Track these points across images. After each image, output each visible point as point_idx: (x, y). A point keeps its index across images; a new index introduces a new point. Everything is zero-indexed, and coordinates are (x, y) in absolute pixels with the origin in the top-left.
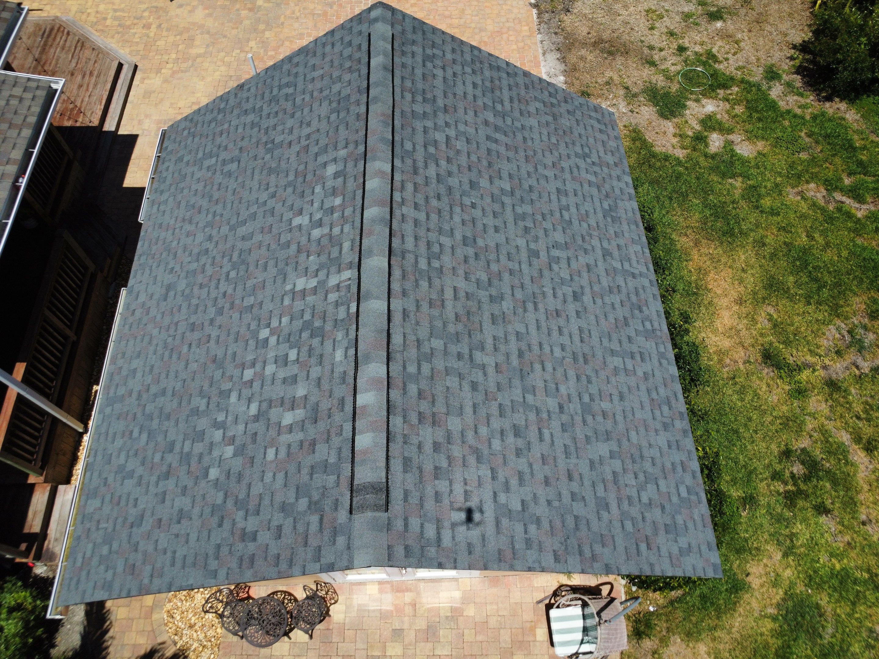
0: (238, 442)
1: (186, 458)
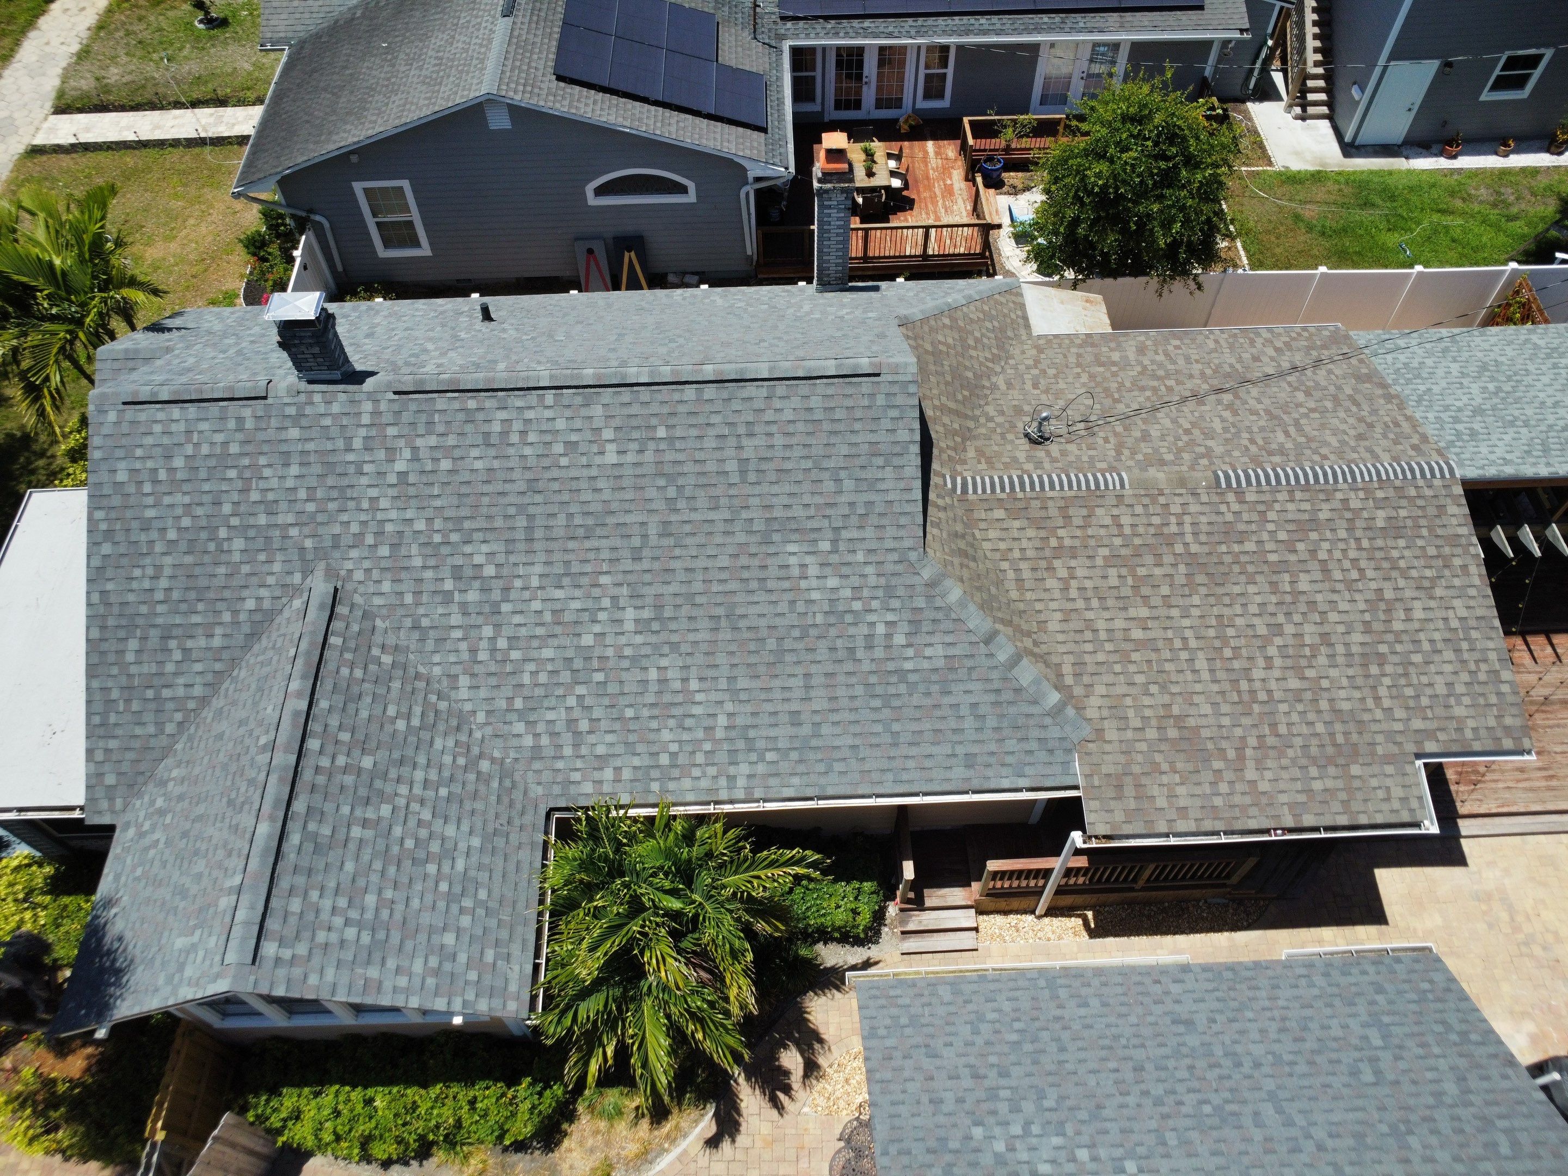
0: (1009, 1156)
1: (992, 1093)
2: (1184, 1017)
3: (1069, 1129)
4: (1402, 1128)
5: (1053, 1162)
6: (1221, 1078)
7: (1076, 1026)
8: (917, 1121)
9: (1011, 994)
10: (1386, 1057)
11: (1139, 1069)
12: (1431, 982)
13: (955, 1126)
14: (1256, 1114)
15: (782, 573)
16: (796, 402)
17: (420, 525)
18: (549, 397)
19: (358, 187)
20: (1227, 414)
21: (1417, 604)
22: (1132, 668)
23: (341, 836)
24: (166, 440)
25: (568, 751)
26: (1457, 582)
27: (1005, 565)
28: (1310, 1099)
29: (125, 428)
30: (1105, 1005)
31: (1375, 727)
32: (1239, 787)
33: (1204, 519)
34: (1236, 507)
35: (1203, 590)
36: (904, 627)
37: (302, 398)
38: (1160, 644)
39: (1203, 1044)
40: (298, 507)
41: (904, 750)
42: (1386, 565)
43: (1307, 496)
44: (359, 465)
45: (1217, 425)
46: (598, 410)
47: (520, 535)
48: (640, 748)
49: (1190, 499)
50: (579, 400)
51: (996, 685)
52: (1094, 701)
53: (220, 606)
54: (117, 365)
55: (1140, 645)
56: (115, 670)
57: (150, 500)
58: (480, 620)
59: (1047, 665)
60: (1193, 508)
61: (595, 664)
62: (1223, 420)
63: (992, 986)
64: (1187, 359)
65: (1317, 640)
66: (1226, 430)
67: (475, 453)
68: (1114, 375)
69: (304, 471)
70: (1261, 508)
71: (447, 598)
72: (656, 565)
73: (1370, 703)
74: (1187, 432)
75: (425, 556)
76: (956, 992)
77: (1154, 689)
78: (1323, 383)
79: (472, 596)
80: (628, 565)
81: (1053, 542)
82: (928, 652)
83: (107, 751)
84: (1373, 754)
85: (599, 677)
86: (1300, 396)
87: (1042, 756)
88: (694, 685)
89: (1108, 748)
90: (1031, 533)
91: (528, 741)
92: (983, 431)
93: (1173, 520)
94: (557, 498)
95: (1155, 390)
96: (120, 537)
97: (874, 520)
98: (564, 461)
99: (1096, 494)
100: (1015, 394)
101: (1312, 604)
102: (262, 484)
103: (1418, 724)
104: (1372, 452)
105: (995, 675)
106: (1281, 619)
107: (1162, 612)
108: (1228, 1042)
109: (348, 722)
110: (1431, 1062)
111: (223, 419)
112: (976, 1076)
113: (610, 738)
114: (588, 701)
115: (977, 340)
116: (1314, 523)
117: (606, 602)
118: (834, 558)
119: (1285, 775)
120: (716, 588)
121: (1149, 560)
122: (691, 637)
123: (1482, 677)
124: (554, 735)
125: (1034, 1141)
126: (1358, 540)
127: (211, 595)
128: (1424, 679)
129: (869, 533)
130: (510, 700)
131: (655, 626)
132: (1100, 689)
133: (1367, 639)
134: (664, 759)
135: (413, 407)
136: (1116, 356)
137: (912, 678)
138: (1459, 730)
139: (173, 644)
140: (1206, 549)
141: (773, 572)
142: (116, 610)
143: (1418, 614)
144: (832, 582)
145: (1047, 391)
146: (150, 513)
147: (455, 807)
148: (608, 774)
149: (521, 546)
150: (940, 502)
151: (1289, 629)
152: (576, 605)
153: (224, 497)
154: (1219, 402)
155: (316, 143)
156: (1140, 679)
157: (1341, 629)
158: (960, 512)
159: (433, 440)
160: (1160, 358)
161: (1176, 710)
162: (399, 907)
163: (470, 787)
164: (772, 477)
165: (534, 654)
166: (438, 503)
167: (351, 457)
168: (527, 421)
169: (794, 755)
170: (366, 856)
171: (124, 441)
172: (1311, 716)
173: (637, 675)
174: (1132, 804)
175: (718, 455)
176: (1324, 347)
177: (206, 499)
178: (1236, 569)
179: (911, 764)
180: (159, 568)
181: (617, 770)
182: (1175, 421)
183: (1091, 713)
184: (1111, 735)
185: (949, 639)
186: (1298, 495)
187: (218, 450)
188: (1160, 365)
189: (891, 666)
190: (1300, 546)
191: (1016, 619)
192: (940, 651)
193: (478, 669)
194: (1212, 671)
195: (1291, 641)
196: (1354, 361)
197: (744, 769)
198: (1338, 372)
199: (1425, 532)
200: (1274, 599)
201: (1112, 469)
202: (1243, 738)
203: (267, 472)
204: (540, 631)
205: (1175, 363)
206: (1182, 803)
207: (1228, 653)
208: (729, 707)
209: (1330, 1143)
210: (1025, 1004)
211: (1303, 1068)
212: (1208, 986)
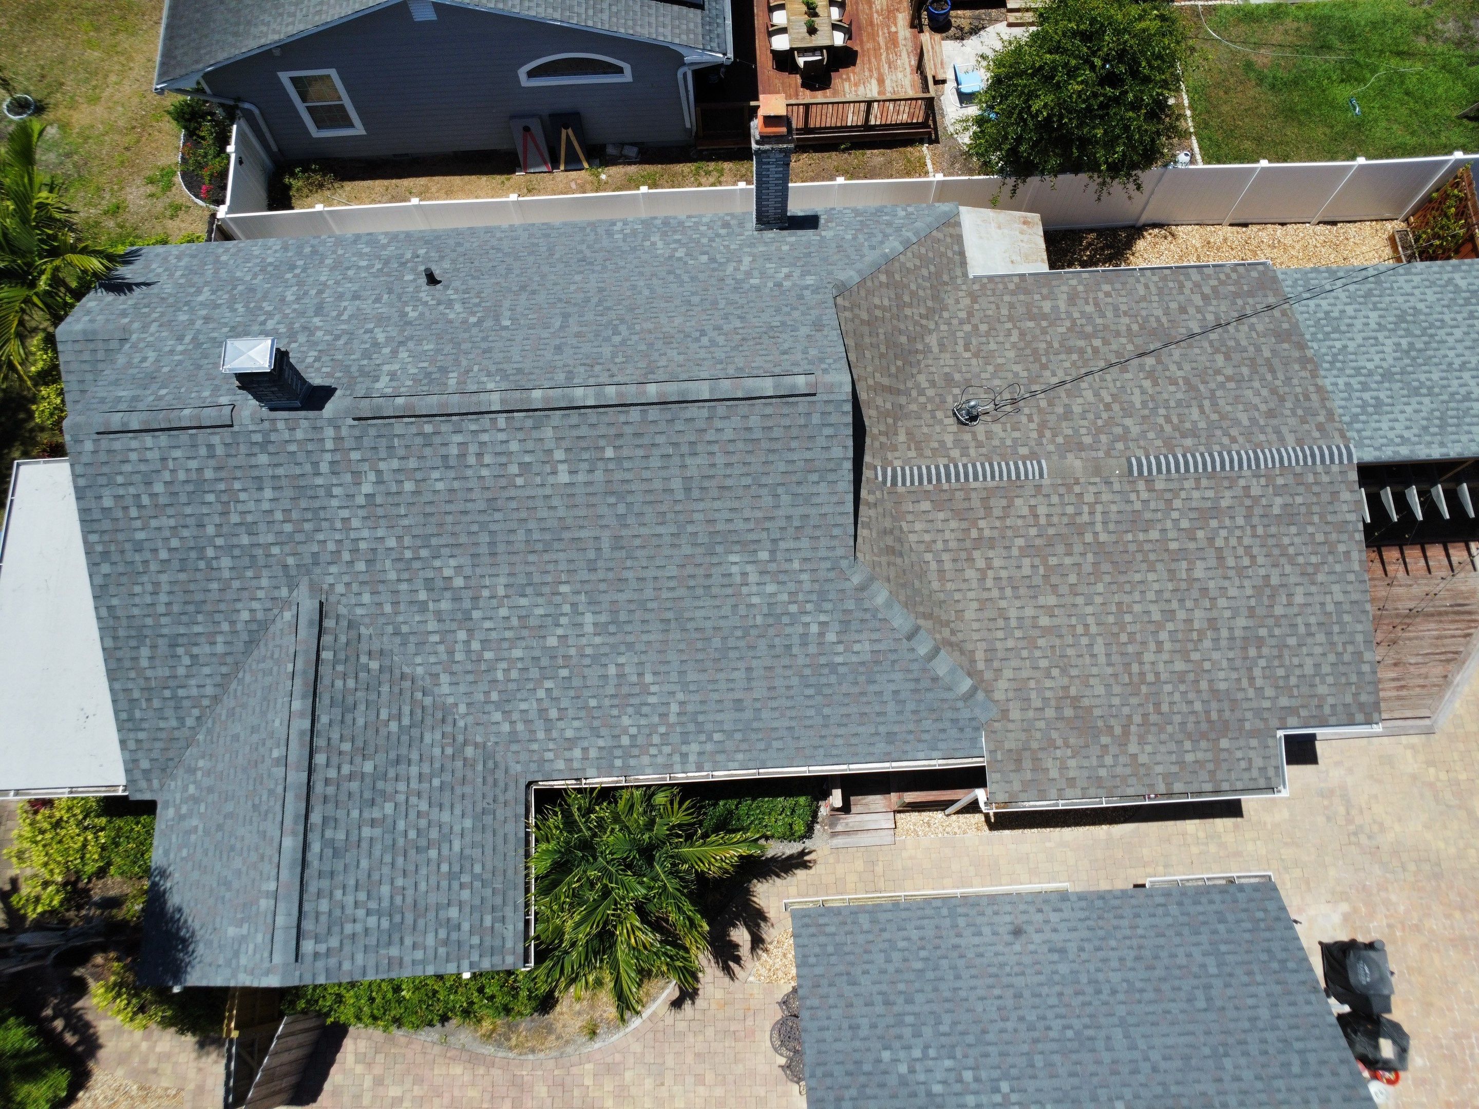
0: (910, 1077)
1: (899, 1019)
2: (1059, 945)
3: (959, 1053)
4: (1221, 1050)
5: (944, 1082)
6: (1084, 1004)
7: (970, 955)
8: (839, 1046)
9: (919, 923)
10: (1218, 983)
11: (1018, 996)
12: (1265, 911)
13: (868, 1050)
14: (1108, 1038)
15: (726, 581)
16: (736, 421)
17: (392, 543)
18: (501, 420)
19: (285, 77)
20: (1147, 384)
21: (1300, 590)
22: (1038, 653)
23: (354, 838)
24: (143, 467)
25: (541, 735)
26: (1338, 568)
27: (928, 557)
28: (1153, 1024)
29: (103, 457)
30: (995, 933)
31: (1245, 705)
32: (1122, 759)
33: (1114, 508)
34: (1145, 495)
35: (1107, 579)
36: (836, 627)
37: (266, 425)
38: (1064, 631)
39: (1072, 972)
40: (277, 528)
41: (835, 730)
42: (1276, 551)
43: (1212, 483)
44: (328, 489)
45: (1137, 399)
46: (548, 433)
47: (484, 549)
48: (604, 731)
49: (1103, 488)
50: (529, 423)
51: (915, 675)
52: (1002, 684)
53: (218, 617)
54: (78, 347)
55: (1046, 631)
56: (132, 674)
57: (138, 524)
58: (454, 626)
59: (962, 652)
60: (1105, 497)
61: (560, 661)
62: (1143, 392)
63: (904, 915)
64: (1116, 309)
65: (1205, 625)
66: (1144, 404)
67: (436, 475)
68: (1044, 332)
69: (277, 494)
70: (1168, 496)
71: (423, 607)
72: (610, 575)
73: (1245, 683)
74: (1108, 407)
75: (399, 571)
76: (874, 921)
77: (1055, 672)
78: (1244, 343)
79: (445, 605)
80: (584, 575)
81: (974, 534)
82: (857, 647)
83: (138, 741)
84: (1241, 729)
85: (564, 673)
86: (1220, 359)
87: (954, 733)
88: (649, 678)
89: (1011, 726)
90: (953, 524)
91: (506, 727)
92: (914, 407)
93: (1086, 509)
94: (515, 515)
95: (1081, 351)
96: (115, 557)
97: (808, 531)
98: (519, 481)
99: (1017, 484)
100: (946, 359)
101: (1204, 591)
102: (240, 507)
103: (1284, 701)
104: (1278, 432)
105: (915, 666)
106: (1175, 605)
107: (1069, 600)
108: (1092, 970)
109: (347, 732)
110: (1253, 989)
111: (194, 446)
112: (887, 1003)
113: (576, 724)
114: (555, 694)
115: (913, 294)
116: (1215, 511)
117: (567, 608)
118: (773, 567)
119: (1163, 749)
120: (665, 594)
121: (1060, 549)
122: (645, 637)
123: (1347, 658)
124: (527, 722)
125: (930, 1063)
126: (1254, 527)
127: (208, 607)
128: (1296, 661)
129: (805, 543)
130: (487, 693)
131: (612, 628)
132: (1008, 673)
133: (1250, 623)
134: (625, 740)
135: (372, 432)
136: (1047, 306)
137: (842, 670)
138: (1319, 707)
139: (180, 651)
140: (1113, 538)
141: (716, 579)
142: (124, 622)
143: (1299, 599)
144: (771, 588)
145: (976, 355)
146: (140, 535)
147: (447, 794)
148: (577, 753)
149: (487, 559)
150: (871, 499)
151: (1181, 615)
152: (540, 611)
153: (206, 520)
154: (1141, 367)
155: (236, 34)
156: (1044, 663)
157: (1228, 614)
158: (889, 505)
159: (395, 464)
160: (1090, 309)
161: (1073, 691)
162: (410, 892)
163: (459, 774)
164: (715, 493)
165: (506, 654)
166: (406, 522)
167: (319, 481)
168: (482, 444)
169: (738, 736)
170: (377, 853)
171: (105, 469)
172: (1191, 696)
173: (599, 671)
174: (1029, 776)
175: (664, 473)
176: (1251, 294)
177: (191, 521)
178: (1139, 557)
179: (839, 741)
180: (157, 584)
181: (585, 750)
182: (1097, 394)
183: (999, 695)
184: (1015, 714)
185: (875, 636)
186: (1204, 482)
187: (194, 476)
188: (1090, 318)
189: (823, 660)
190: (1200, 534)
191: (936, 610)
192: (867, 646)
193: (456, 668)
194: (1108, 655)
195: (1181, 626)
196: (1276, 313)
197: (695, 747)
198: (1260, 328)
199: (1316, 519)
200: (1170, 586)
201: (1033, 456)
202: (1129, 717)
203: (243, 496)
204: (509, 634)
205: (1103, 316)
206: (1071, 774)
207: (1124, 638)
208: (680, 696)
209: (1163, 1065)
210: (930, 933)
211: (1150, 995)
212: (1082, 915)
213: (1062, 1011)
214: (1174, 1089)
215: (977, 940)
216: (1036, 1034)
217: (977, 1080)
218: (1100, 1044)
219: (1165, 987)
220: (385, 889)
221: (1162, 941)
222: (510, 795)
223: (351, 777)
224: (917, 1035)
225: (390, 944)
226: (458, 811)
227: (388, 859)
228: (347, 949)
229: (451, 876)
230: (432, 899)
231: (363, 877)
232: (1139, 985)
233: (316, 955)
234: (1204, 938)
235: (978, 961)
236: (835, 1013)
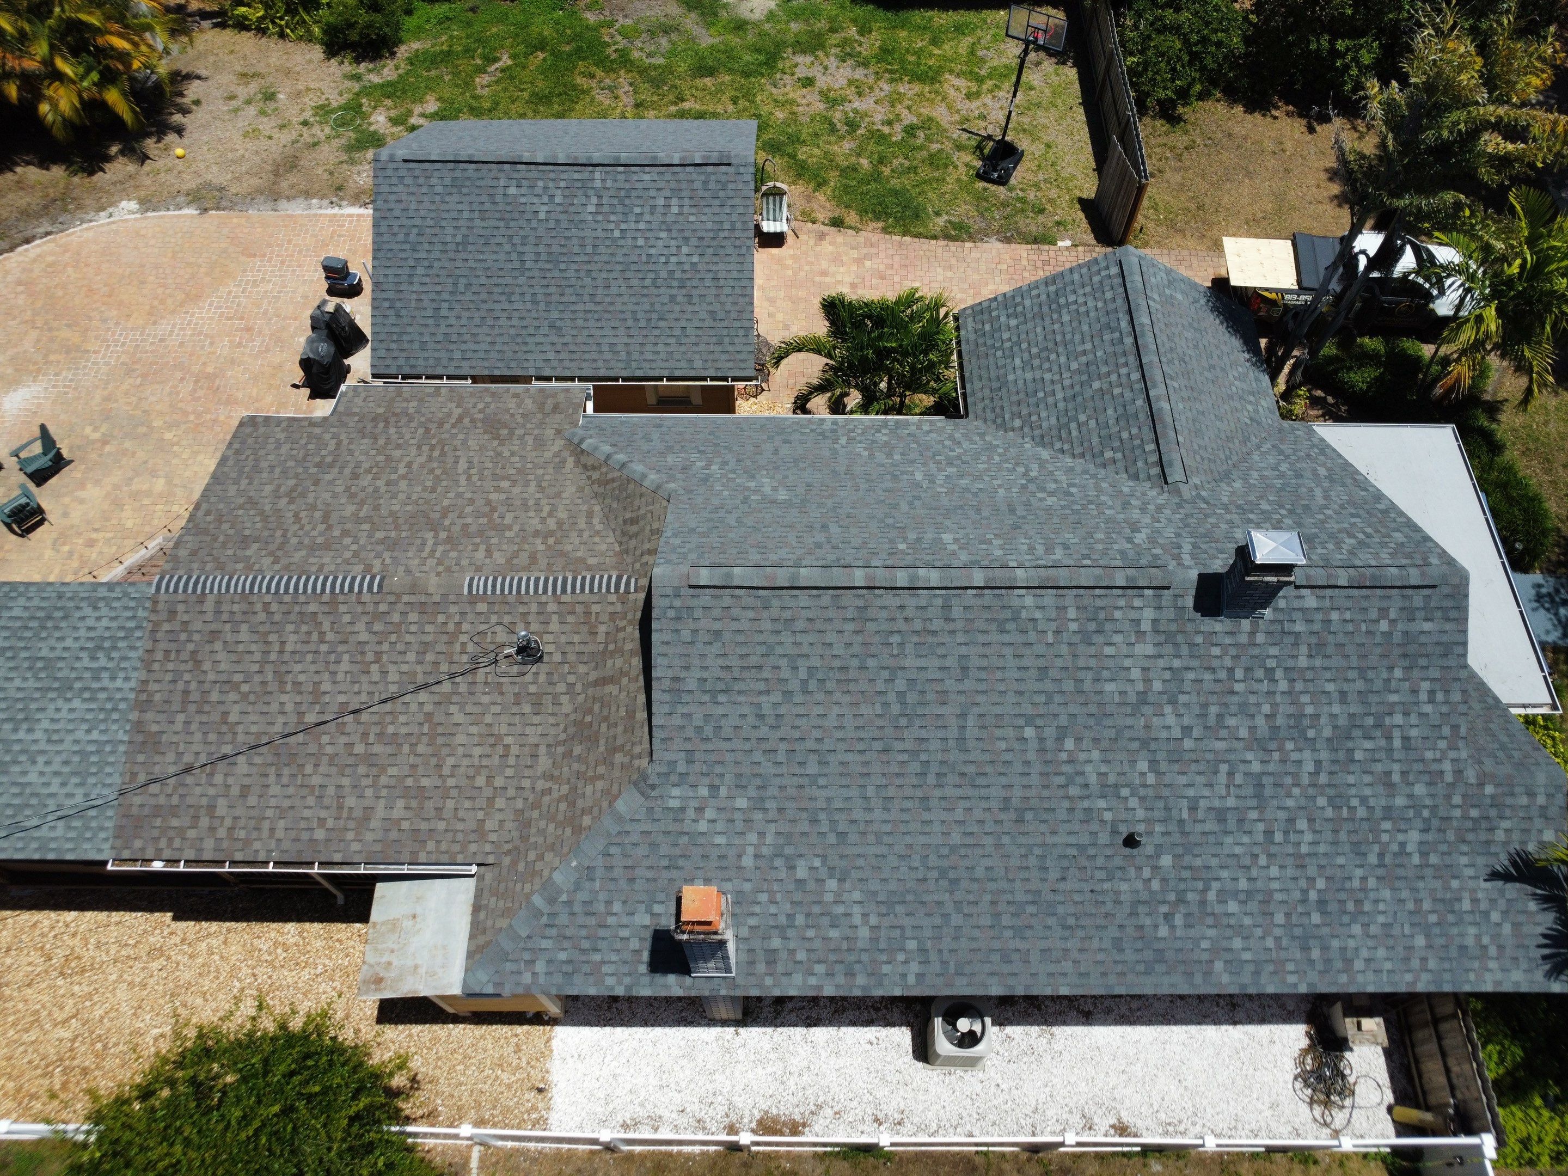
1: (682, 284)
2: (553, 332)
4: (460, 248)
5: (658, 238)
6: (547, 287)
7: (621, 329)
10: (445, 296)
11: (593, 296)
13: (707, 263)
14: (536, 261)
15: (792, 488)
16: (774, 557)
17: (1109, 512)
22: (518, 465)
23: (1097, 339)
25: (958, 435)
31: (352, 430)
33: (410, 554)
34: (376, 562)
36: (695, 468)
43: (307, 568)
44: (1179, 536)
49: (414, 568)
50: (984, 562)
51: (630, 447)
52: (555, 448)
53: (1262, 485)
55: (505, 478)
56: (1330, 465)
57: (1361, 525)
58: (1042, 477)
59: (585, 465)
60: (416, 562)
61: (943, 462)
62: (334, 675)
64: (320, 799)
65: (362, 476)
67: (1074, 541)
70: (354, 560)
71: (1072, 485)
72: (899, 494)
75: (1099, 500)
77: (507, 454)
78: (198, 736)
79: (1052, 486)
80: (924, 495)
82: (679, 459)
83: (1311, 441)
84: (362, 417)
85: (939, 458)
86: (234, 715)
88: (865, 453)
89: (555, 426)
91: (988, 438)
92: (583, 668)
93: (438, 554)
95: (381, 736)
96: (1375, 511)
98: (990, 536)
99: (498, 574)
104: (218, 613)
108: (534, 312)
110: (421, 289)
113: (927, 438)
114: (947, 450)
115: (554, 817)
116: (314, 548)
117: (939, 482)
118: (748, 493)
122: (868, 469)
123: (249, 452)
126: (284, 536)
127: (1273, 490)
128: (294, 452)
129: (716, 502)
130: (1007, 451)
131: (897, 473)
132: (548, 454)
134: (885, 431)
135: (1143, 561)
136: (399, 809)
137: (694, 452)
138: (289, 428)
139: (1290, 473)
140: (420, 534)
141: (801, 489)
142: (1349, 484)
143: (269, 488)
144: (751, 484)
145: (499, 739)
146: (1356, 520)
149: (1017, 504)
151: (380, 483)
152: (964, 482)
156: (515, 459)
157: (338, 482)
159: (1116, 547)
160: (351, 801)
161: (495, 443)
162: (1048, 323)
163: (1024, 406)
164: (799, 525)
165: (993, 466)
166: (1098, 520)
168: (1030, 554)
170: (1077, 337)
172: (395, 436)
178: (401, 521)
180: (1327, 500)
181: (920, 429)
182: (383, 675)
184: (550, 432)
186: (314, 568)
188: (355, 787)
189: (710, 456)
190: (337, 533)
191: (601, 489)
192: (669, 459)
193: (1037, 461)
194: (456, 462)
195: (384, 476)
198: (171, 757)
199: (221, 539)
201: (474, 601)
206: (514, 400)
208: (837, 446)
210: (649, 348)
211: (496, 290)
212: (529, 356)
213: (564, 283)
214: (502, 224)
215: (615, 340)
216: (586, 267)
217: (635, 238)
218: (544, 257)
219: (484, 296)
220: (1066, 318)
221: (475, 331)
222: (980, 406)
223: (1109, 374)
224: (671, 272)
225: (1056, 292)
226: (1020, 383)
227: (1068, 337)
228: (1086, 279)
229: (1019, 343)
230: (1030, 325)
231: (1085, 320)
232: (503, 298)
233: (1107, 268)
234: (443, 329)
235: (617, 323)
236: (727, 291)
